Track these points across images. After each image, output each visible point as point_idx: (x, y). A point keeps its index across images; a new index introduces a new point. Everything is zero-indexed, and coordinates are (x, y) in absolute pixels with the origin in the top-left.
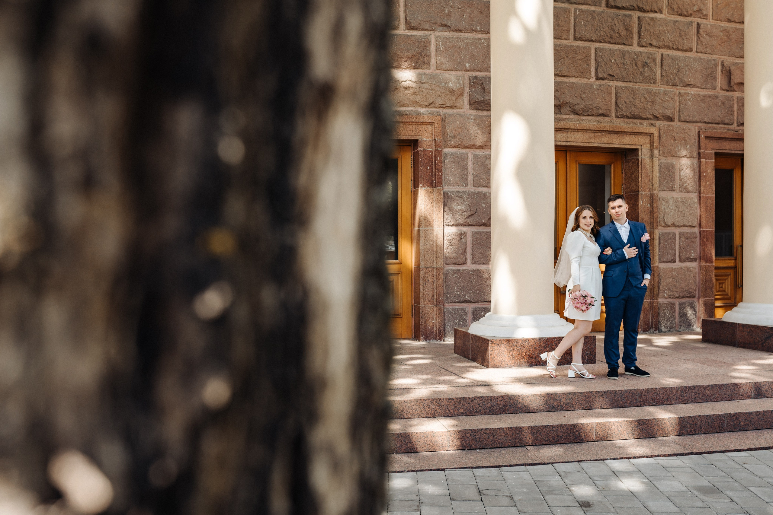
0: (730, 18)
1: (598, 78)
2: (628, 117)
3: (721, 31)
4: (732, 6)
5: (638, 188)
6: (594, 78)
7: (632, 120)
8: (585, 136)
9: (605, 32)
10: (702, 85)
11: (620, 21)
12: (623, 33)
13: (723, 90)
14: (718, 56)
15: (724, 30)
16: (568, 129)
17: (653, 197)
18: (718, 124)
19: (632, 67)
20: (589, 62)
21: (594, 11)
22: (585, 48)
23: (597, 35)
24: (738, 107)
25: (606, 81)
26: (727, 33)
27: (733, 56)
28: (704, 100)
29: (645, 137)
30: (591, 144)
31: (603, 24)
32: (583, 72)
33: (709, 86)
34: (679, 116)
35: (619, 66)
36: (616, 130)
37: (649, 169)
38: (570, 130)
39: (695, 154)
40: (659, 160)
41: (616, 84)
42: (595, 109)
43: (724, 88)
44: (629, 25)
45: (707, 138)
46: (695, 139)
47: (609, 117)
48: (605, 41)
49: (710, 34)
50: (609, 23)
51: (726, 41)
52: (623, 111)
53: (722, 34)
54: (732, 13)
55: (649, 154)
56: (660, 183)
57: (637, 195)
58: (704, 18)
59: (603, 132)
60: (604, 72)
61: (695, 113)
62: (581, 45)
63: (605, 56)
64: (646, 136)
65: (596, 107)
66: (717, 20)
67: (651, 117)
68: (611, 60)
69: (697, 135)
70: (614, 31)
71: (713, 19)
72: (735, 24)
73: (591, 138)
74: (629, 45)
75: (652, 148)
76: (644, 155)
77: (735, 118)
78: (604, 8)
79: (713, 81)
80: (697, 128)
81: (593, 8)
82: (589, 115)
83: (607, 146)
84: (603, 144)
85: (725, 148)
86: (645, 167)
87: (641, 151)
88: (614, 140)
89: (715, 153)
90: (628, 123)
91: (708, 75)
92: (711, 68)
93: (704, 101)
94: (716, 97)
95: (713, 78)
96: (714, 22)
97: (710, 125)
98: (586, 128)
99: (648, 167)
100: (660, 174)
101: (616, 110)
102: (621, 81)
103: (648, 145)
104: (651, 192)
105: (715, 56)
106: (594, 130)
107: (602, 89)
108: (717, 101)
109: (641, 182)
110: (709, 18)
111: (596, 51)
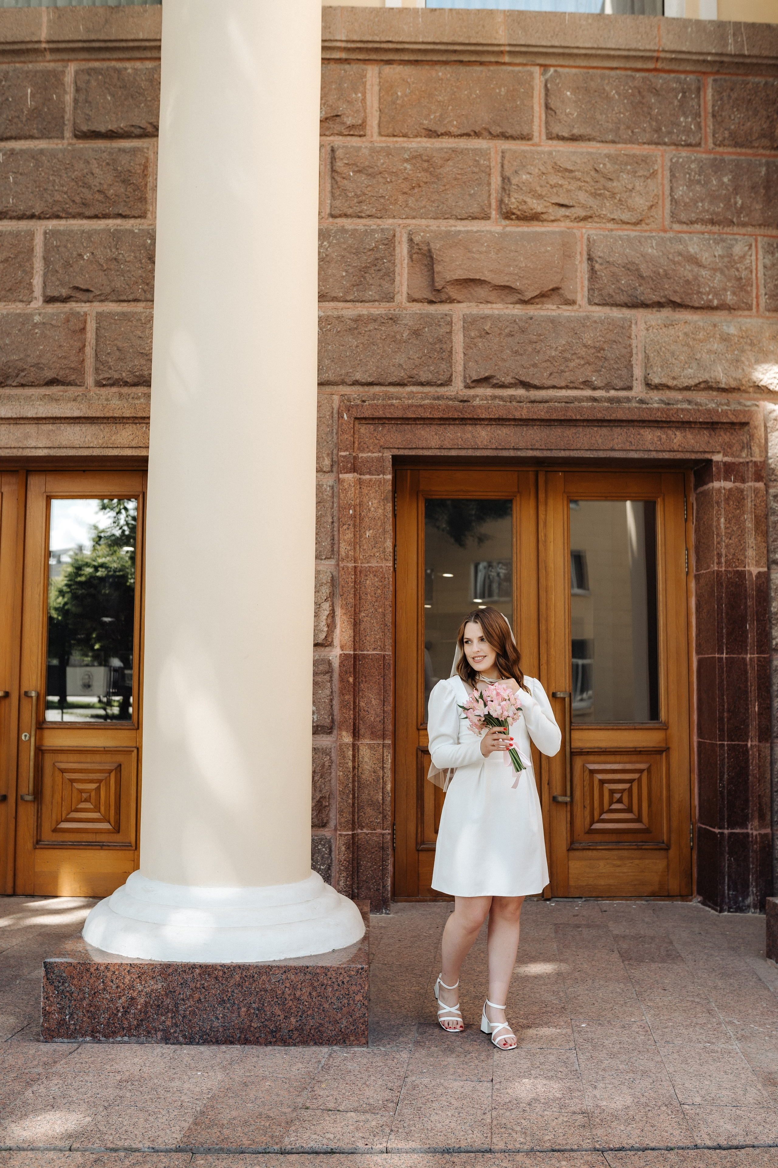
0: (433, 127)
1: (50, 300)
2: (127, 382)
3: (406, 161)
4: (440, 98)
6: (41, 299)
8: (13, 434)
9: (66, 193)
10: (346, 293)
11: (104, 164)
12: (116, 189)
13: (415, 301)
14: (400, 221)
15: (415, 157)
18: (401, 384)
19: (138, 265)
20: (27, 264)
21: (42, 152)
22: (17, 235)
23: (46, 201)
24: (467, 340)
25: (73, 305)
26: (426, 165)
27: (446, 216)
28: (356, 329)
30: (28, 450)
31: (61, 176)
32: (10, 289)
33: (370, 294)
35: (102, 266)
41: (100, 310)
42: (32, 369)
43: (416, 296)
44: (129, 171)
47: (76, 385)
48: (67, 213)
49: (370, 171)
50: (76, 173)
51: (426, 183)
52: (111, 369)
53: (409, 167)
54: (441, 115)
58: (351, 133)
60: (62, 285)
62: (9, 228)
63: (66, 247)
65: (36, 365)
66: (394, 136)
68: (80, 255)
70: (89, 187)
71: (380, 134)
72: (451, 140)
73: (27, 436)
74: (135, 217)
77: (459, 368)
78: (71, 141)
79: (383, 282)
80: (336, 398)
81: (42, 144)
82: (23, 385)
83: (70, 454)
84: (59, 450)
88: (88, 438)
89: (394, 457)
91: (366, 267)
92: (372, 250)
93: (356, 332)
94: (391, 319)
95: (381, 274)
96: (385, 142)
97: (377, 389)
101: (97, 369)
102: (112, 301)
105: (390, 221)
107: (54, 322)
108: (396, 328)
110: (368, 132)
111: (45, 238)
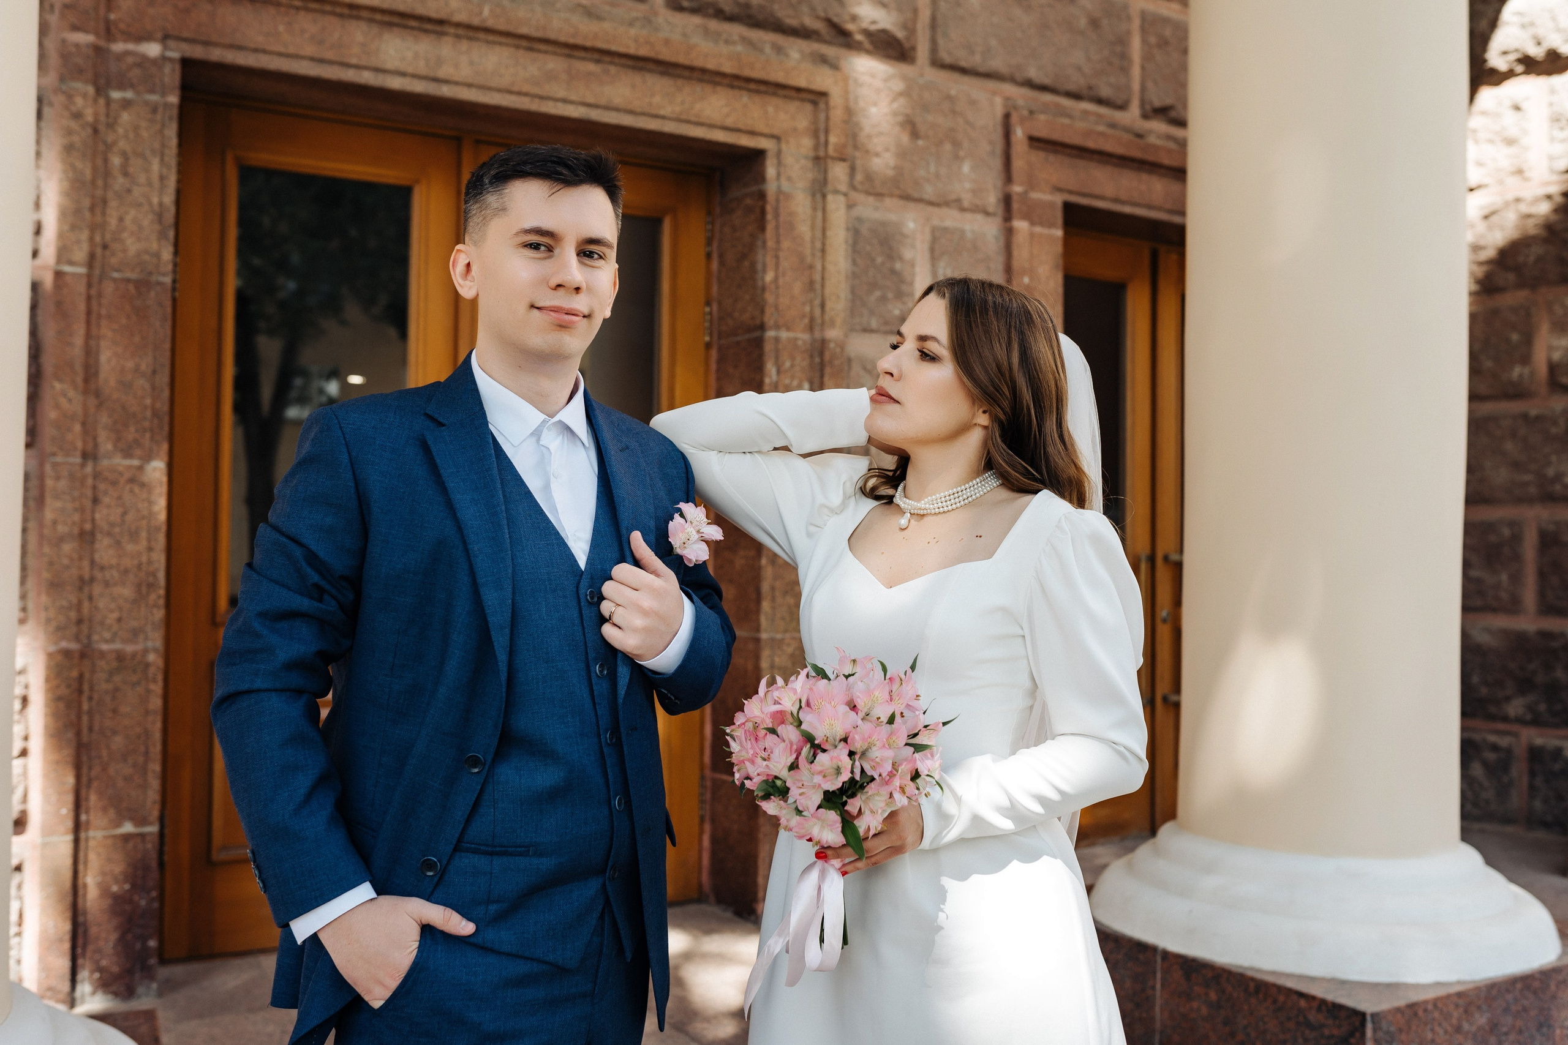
2: (724, 11)
5: (763, 311)
7: (737, 30)
8: (525, 68)
16: (441, 22)
17: (821, 354)
18: (1076, 96)
24: (1145, 48)
29: (793, 106)
30: (551, 103)
34: (934, 42)
36: (666, 55)
37: (808, 236)
38: (452, 30)
39: (992, 200)
40: (850, 206)
45: (1036, 144)
46: (991, 142)
55: (810, 175)
56: (853, 301)
57: (759, 343)
59: (608, 59)
61: (993, 42)
64: (797, 103)
67: (818, 26)
69: (1000, 130)
73: (551, 77)
75: (822, 154)
76: (789, 179)
77: (1136, 86)
80: (998, 100)
84: (606, 113)
85: (1097, 191)
86: (791, 227)
87: (775, 161)
88: (657, 99)
89: (1066, 204)
90: (724, 36)
97: (1048, 98)
98: (524, 30)
99: (804, 229)
100: (854, 263)
103: (807, 142)
104: (817, 335)
106: (566, 45)
109: (773, 287)
